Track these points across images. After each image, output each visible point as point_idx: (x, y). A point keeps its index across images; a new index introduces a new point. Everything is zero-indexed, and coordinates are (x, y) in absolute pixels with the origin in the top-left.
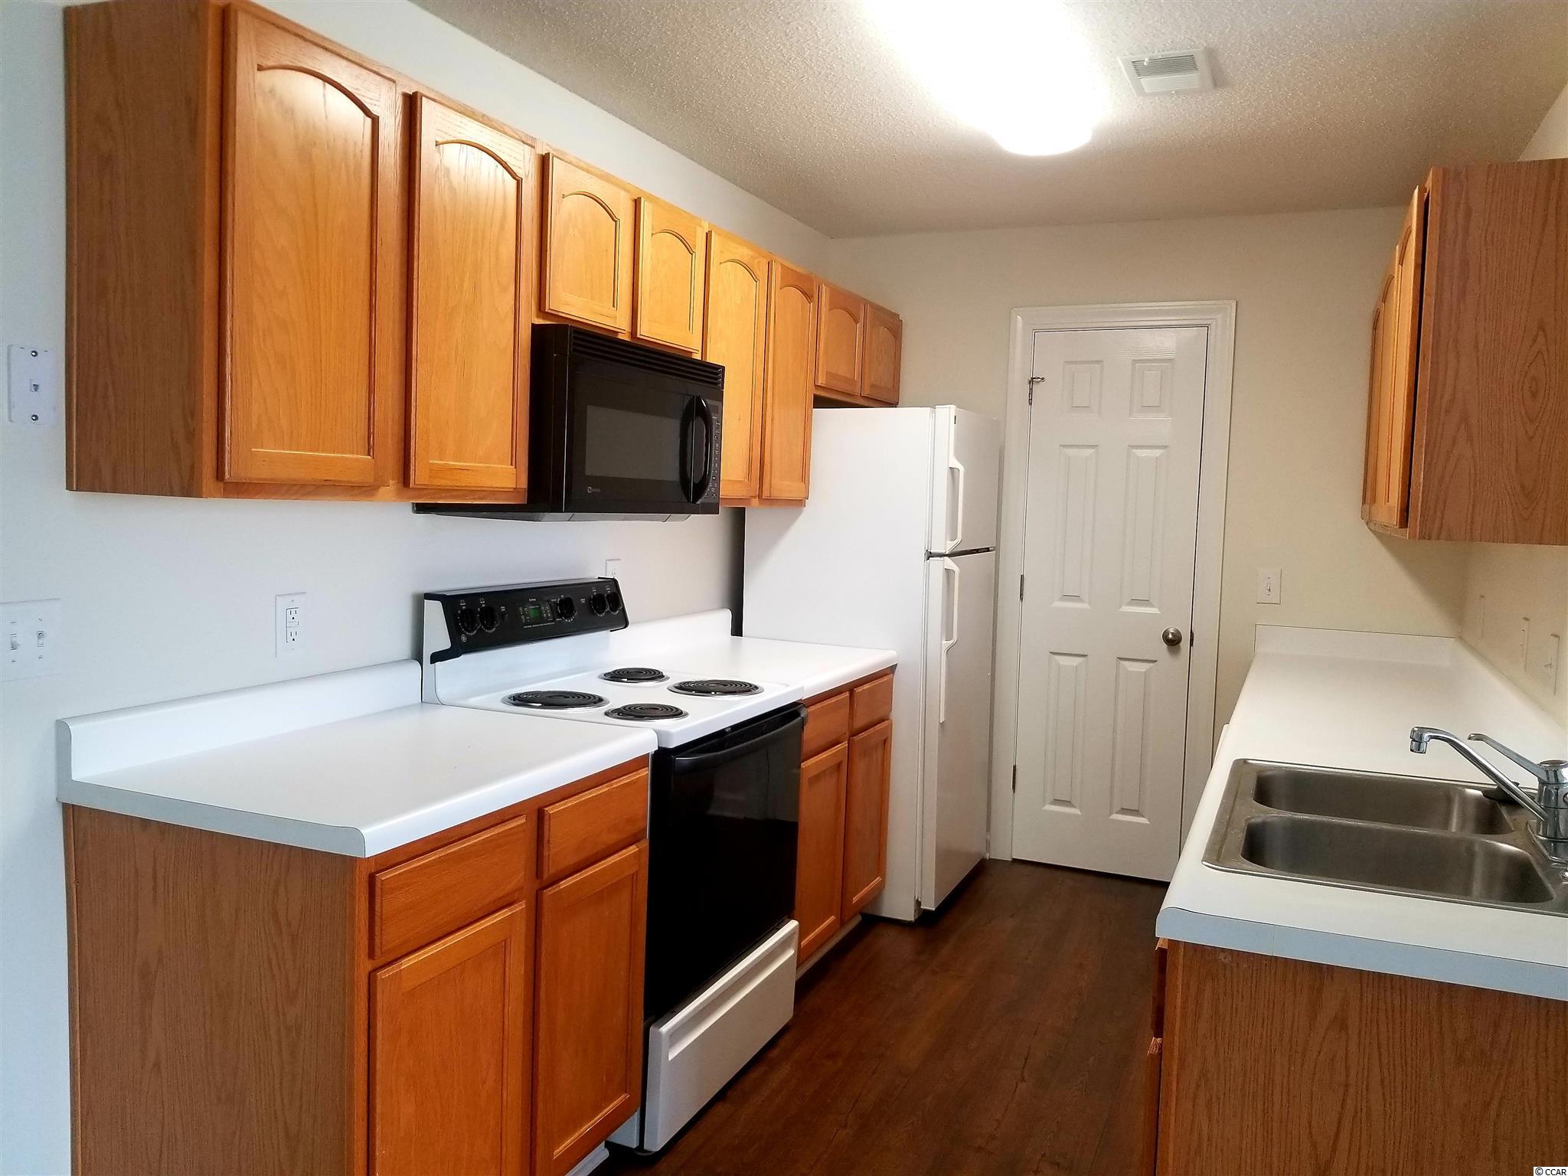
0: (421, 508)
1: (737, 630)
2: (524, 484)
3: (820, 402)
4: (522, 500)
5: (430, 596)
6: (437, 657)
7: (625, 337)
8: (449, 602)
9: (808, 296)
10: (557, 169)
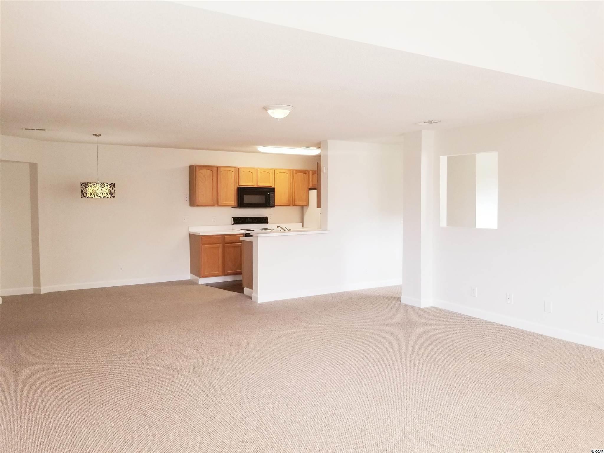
0: (232, 207)
1: (303, 227)
2: (236, 204)
3: (310, 189)
4: (237, 206)
5: (232, 217)
6: (233, 224)
7: (255, 186)
8: (233, 218)
9: (306, 173)
10: (240, 169)
